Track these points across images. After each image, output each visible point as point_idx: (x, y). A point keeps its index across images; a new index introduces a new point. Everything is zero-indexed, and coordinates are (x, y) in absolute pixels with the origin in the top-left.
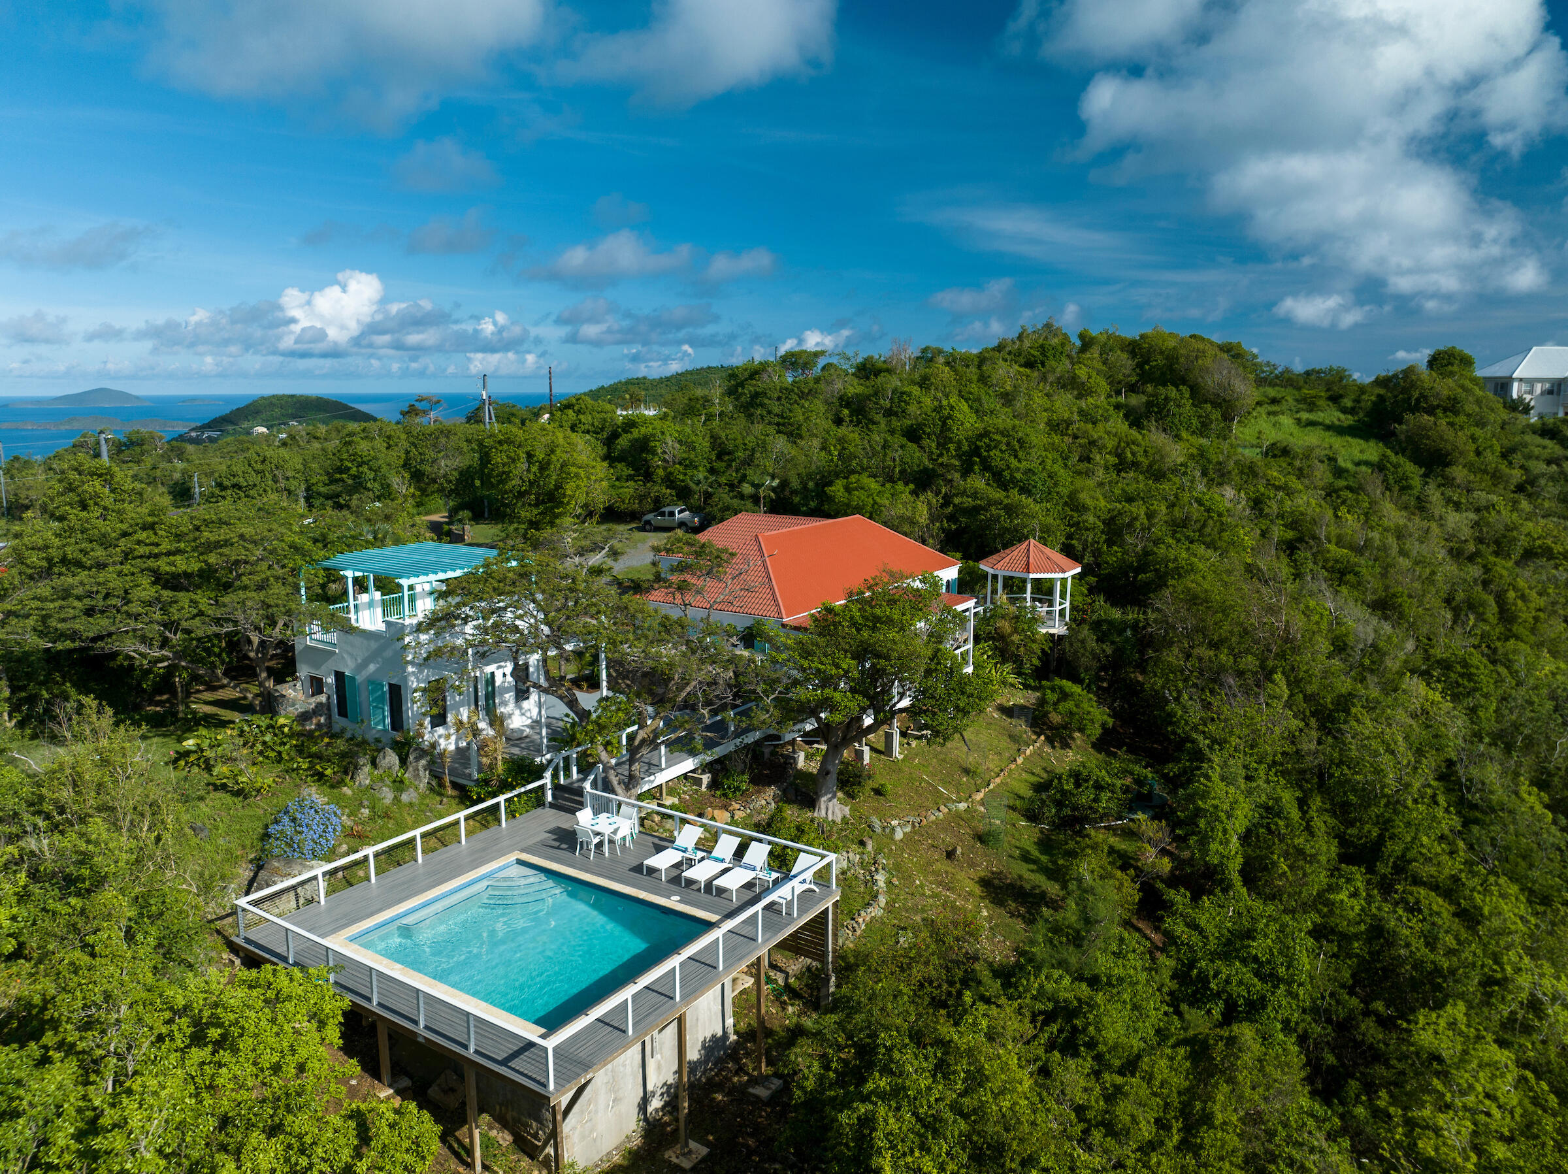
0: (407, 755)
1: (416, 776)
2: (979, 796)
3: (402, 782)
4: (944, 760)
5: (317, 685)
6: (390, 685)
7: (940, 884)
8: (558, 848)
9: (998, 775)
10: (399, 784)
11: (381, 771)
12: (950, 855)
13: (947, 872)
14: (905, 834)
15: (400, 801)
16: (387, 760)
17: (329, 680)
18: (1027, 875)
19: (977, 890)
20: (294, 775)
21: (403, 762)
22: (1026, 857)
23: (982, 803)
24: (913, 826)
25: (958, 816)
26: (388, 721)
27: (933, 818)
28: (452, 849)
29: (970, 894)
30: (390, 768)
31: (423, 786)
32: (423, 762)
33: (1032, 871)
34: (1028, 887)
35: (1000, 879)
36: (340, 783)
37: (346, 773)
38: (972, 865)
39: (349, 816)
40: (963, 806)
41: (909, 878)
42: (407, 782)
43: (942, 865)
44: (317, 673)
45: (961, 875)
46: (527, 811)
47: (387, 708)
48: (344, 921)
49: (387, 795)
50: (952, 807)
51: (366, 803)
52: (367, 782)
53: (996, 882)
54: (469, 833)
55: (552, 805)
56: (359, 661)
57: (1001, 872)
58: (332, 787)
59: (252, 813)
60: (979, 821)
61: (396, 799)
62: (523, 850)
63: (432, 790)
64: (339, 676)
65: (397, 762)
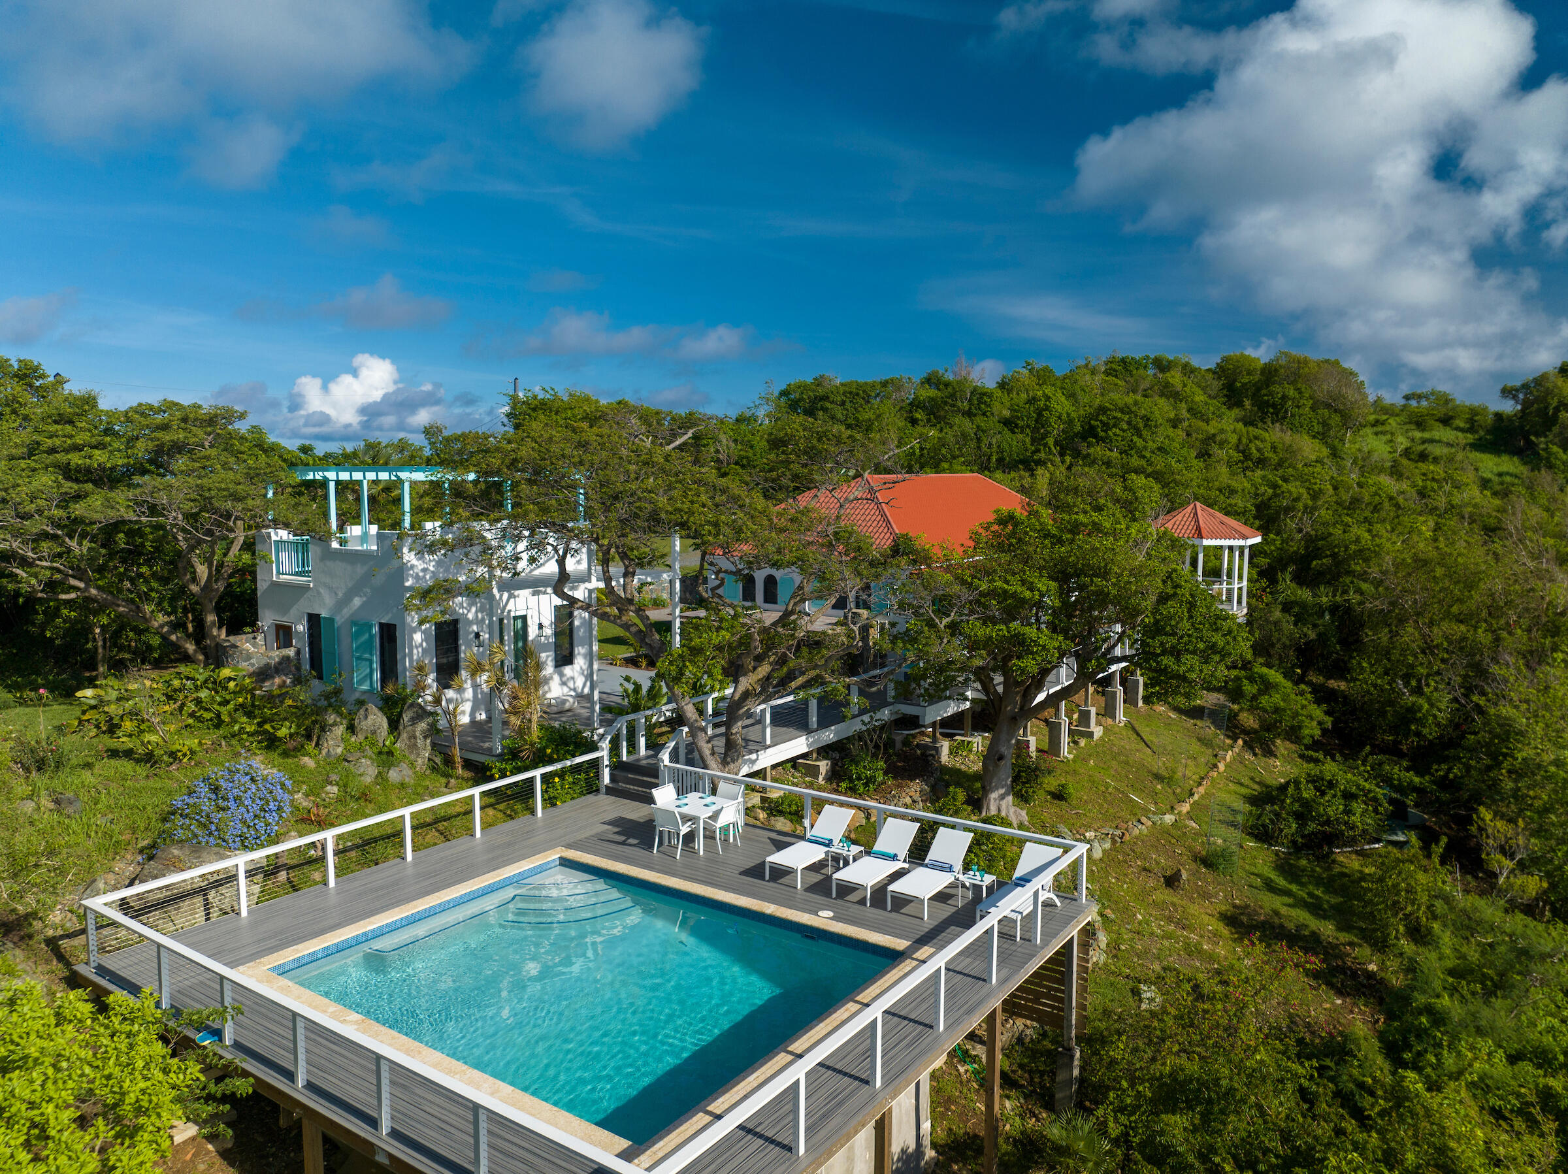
0: (400, 715)
1: (413, 747)
2: (1185, 808)
3: (390, 753)
4: (1127, 763)
5: (284, 634)
6: (382, 625)
7: (1170, 920)
8: (624, 843)
9: (1200, 784)
10: (386, 757)
11: (361, 737)
12: (1171, 881)
13: (1174, 905)
14: (1104, 851)
15: (387, 780)
16: (369, 721)
17: (301, 628)
18: (1284, 910)
19: (1225, 931)
20: (234, 742)
21: (394, 725)
22: (1270, 886)
23: (1190, 816)
24: (1114, 842)
25: (1165, 831)
26: (377, 676)
27: (1136, 832)
28: (459, 845)
29: (1215, 934)
30: (374, 732)
31: (421, 762)
32: (422, 726)
33: (1289, 905)
34: (1291, 926)
35: (1249, 915)
36: (299, 750)
37: (309, 737)
38: (1206, 896)
39: (307, 795)
40: (1169, 818)
41: (1126, 912)
42: (397, 754)
43: (1163, 895)
44: (284, 620)
45: (1194, 909)
46: (572, 799)
47: (376, 659)
48: (273, 942)
49: (368, 770)
50: (1156, 818)
51: (334, 777)
52: (339, 750)
53: (1244, 919)
54: (486, 826)
55: (610, 791)
56: (340, 595)
57: (1247, 906)
58: (285, 754)
59: (159, 785)
60: (1194, 840)
61: (381, 778)
62: (569, 846)
63: (434, 769)
64: (314, 620)
65: (385, 725)
